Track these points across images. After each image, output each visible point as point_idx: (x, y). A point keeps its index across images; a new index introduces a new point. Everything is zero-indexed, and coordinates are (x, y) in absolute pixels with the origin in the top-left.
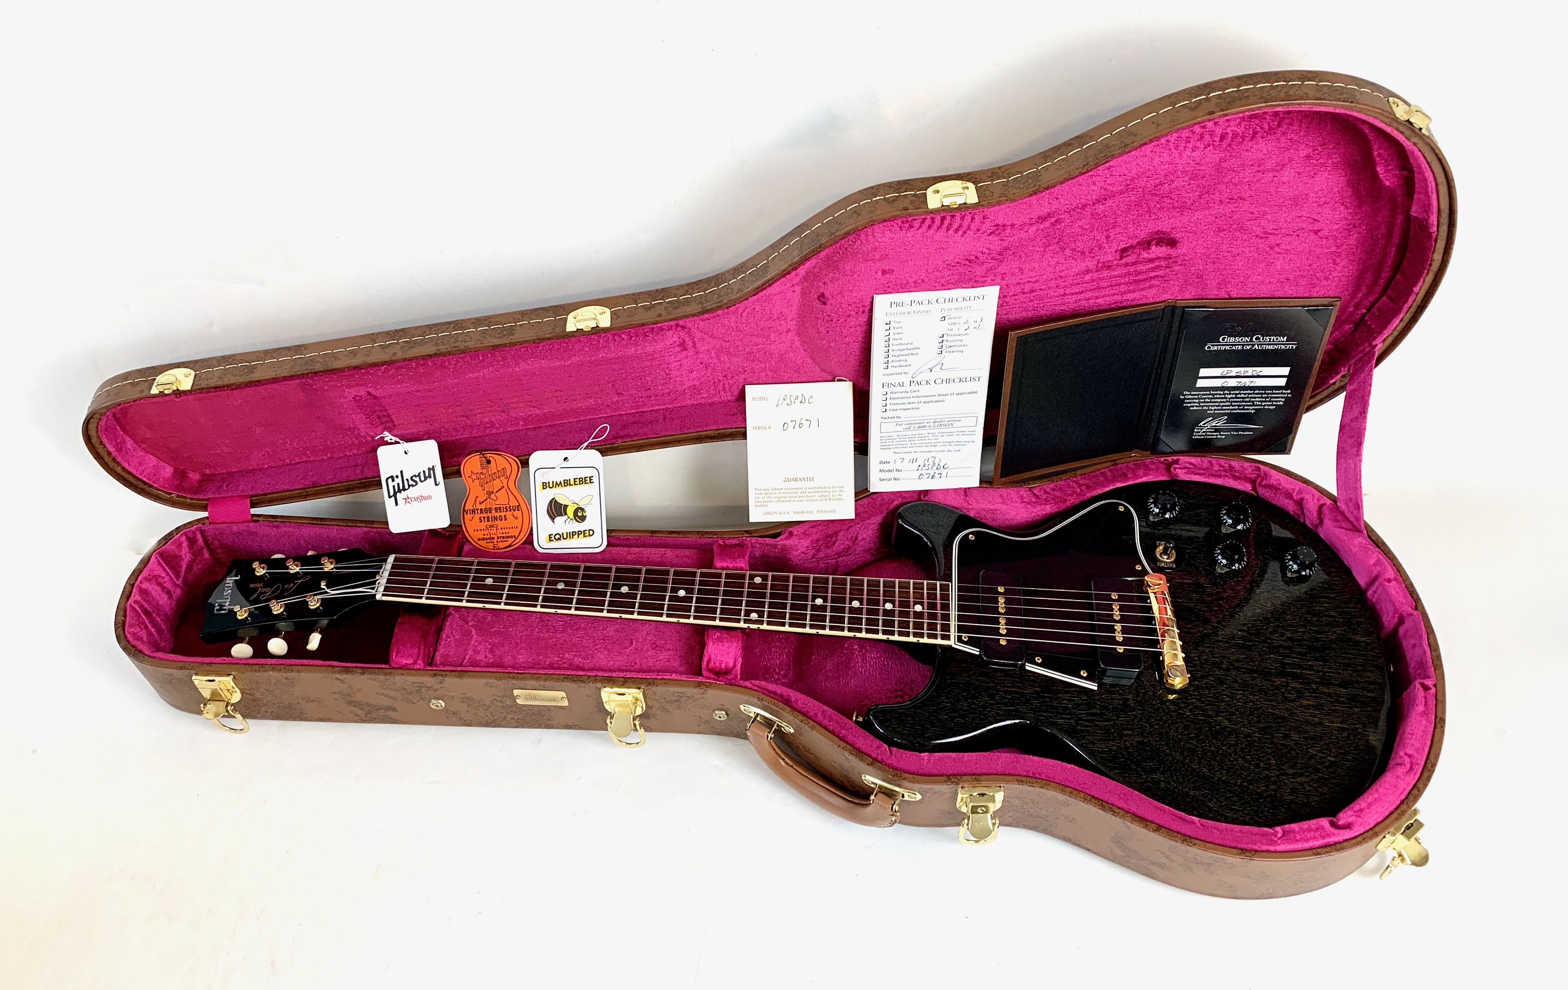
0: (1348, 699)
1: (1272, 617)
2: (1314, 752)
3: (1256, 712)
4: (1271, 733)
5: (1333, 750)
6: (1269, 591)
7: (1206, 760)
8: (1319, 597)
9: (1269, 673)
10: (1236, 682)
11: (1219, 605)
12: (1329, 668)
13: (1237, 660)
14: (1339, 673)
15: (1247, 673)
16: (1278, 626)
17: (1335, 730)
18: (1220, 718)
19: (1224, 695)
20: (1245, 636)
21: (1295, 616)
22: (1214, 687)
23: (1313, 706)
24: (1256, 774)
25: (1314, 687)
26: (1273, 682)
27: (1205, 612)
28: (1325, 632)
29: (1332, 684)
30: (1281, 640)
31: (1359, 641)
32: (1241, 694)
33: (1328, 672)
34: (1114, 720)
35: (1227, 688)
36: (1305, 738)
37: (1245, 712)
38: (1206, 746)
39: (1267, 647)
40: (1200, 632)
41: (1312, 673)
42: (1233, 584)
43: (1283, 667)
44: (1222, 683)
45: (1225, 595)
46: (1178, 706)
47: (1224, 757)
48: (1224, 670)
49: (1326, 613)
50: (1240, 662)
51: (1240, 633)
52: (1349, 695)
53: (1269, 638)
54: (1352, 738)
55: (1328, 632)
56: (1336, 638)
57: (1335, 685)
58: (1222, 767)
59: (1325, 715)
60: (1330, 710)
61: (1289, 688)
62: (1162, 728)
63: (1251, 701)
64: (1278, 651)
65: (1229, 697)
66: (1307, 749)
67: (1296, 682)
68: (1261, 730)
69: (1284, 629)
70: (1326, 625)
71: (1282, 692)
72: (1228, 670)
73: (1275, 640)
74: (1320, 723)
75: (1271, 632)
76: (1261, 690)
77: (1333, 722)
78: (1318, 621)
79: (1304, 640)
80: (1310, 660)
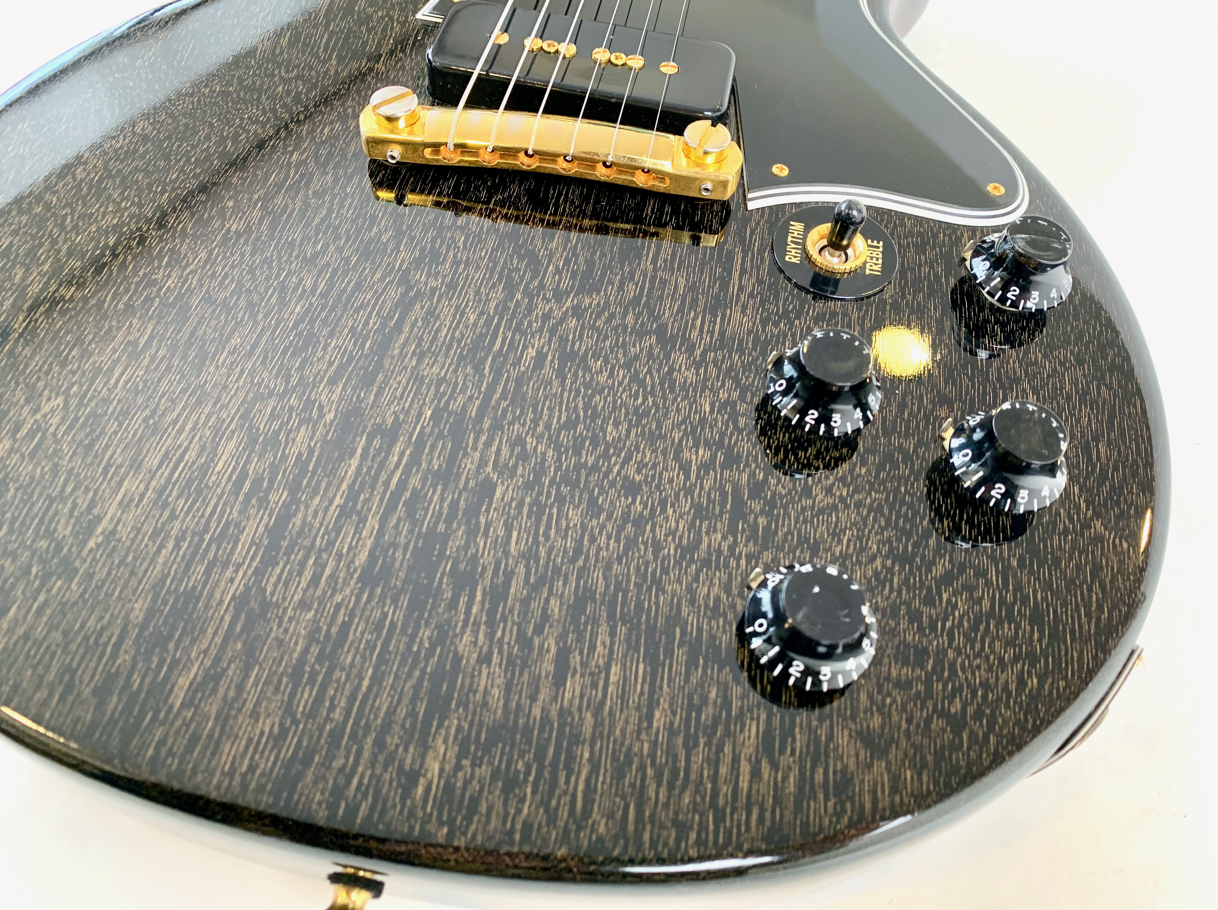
0: (192, 596)
1: (579, 466)
2: (46, 409)
3: (242, 303)
4: (160, 317)
5: (26, 468)
6: (689, 492)
7: (146, 152)
8: (653, 662)
9: (367, 381)
10: (358, 286)
11: (641, 333)
12: (333, 577)
13: (431, 314)
14: (304, 605)
15: (383, 325)
16: (540, 471)
17: (90, 508)
18: (256, 213)
19: (326, 247)
20: (517, 362)
21: (580, 542)
22: (358, 232)
23: (205, 469)
24: (54, 242)
25: (273, 497)
26: (332, 382)
27: (621, 288)
28: (491, 624)
29: (269, 561)
30: (483, 462)
31: (425, 747)
32: (314, 288)
33: (320, 566)
34: (327, 25)
35: (348, 259)
36: (107, 401)
37: (254, 278)
38: (188, 160)
39: (464, 409)
40: (550, 256)
41: (333, 512)
42: (723, 395)
43: (378, 430)
44: (366, 254)
45: (680, 358)
46: (323, 143)
47: (140, 190)
48: (407, 271)
49: (575, 659)
50: (426, 321)
51: (532, 352)
52: (207, 607)
53: (496, 427)
54: (43, 544)
55: (490, 635)
56: (457, 658)
57: (259, 573)
58: (110, 176)
59: (160, 492)
60: (173, 517)
61: (295, 421)
62: (273, 98)
63: (282, 304)
64: (441, 436)
65: (316, 255)
66: (67, 393)
67: (311, 451)
68: (180, 296)
69: (528, 486)
70: (525, 643)
71: (282, 396)
72: (404, 280)
73: (488, 444)
74: (136, 464)
75: (520, 441)
76: (310, 340)
77: (124, 506)
78: (545, 617)
79: (472, 534)
80: (383, 522)
